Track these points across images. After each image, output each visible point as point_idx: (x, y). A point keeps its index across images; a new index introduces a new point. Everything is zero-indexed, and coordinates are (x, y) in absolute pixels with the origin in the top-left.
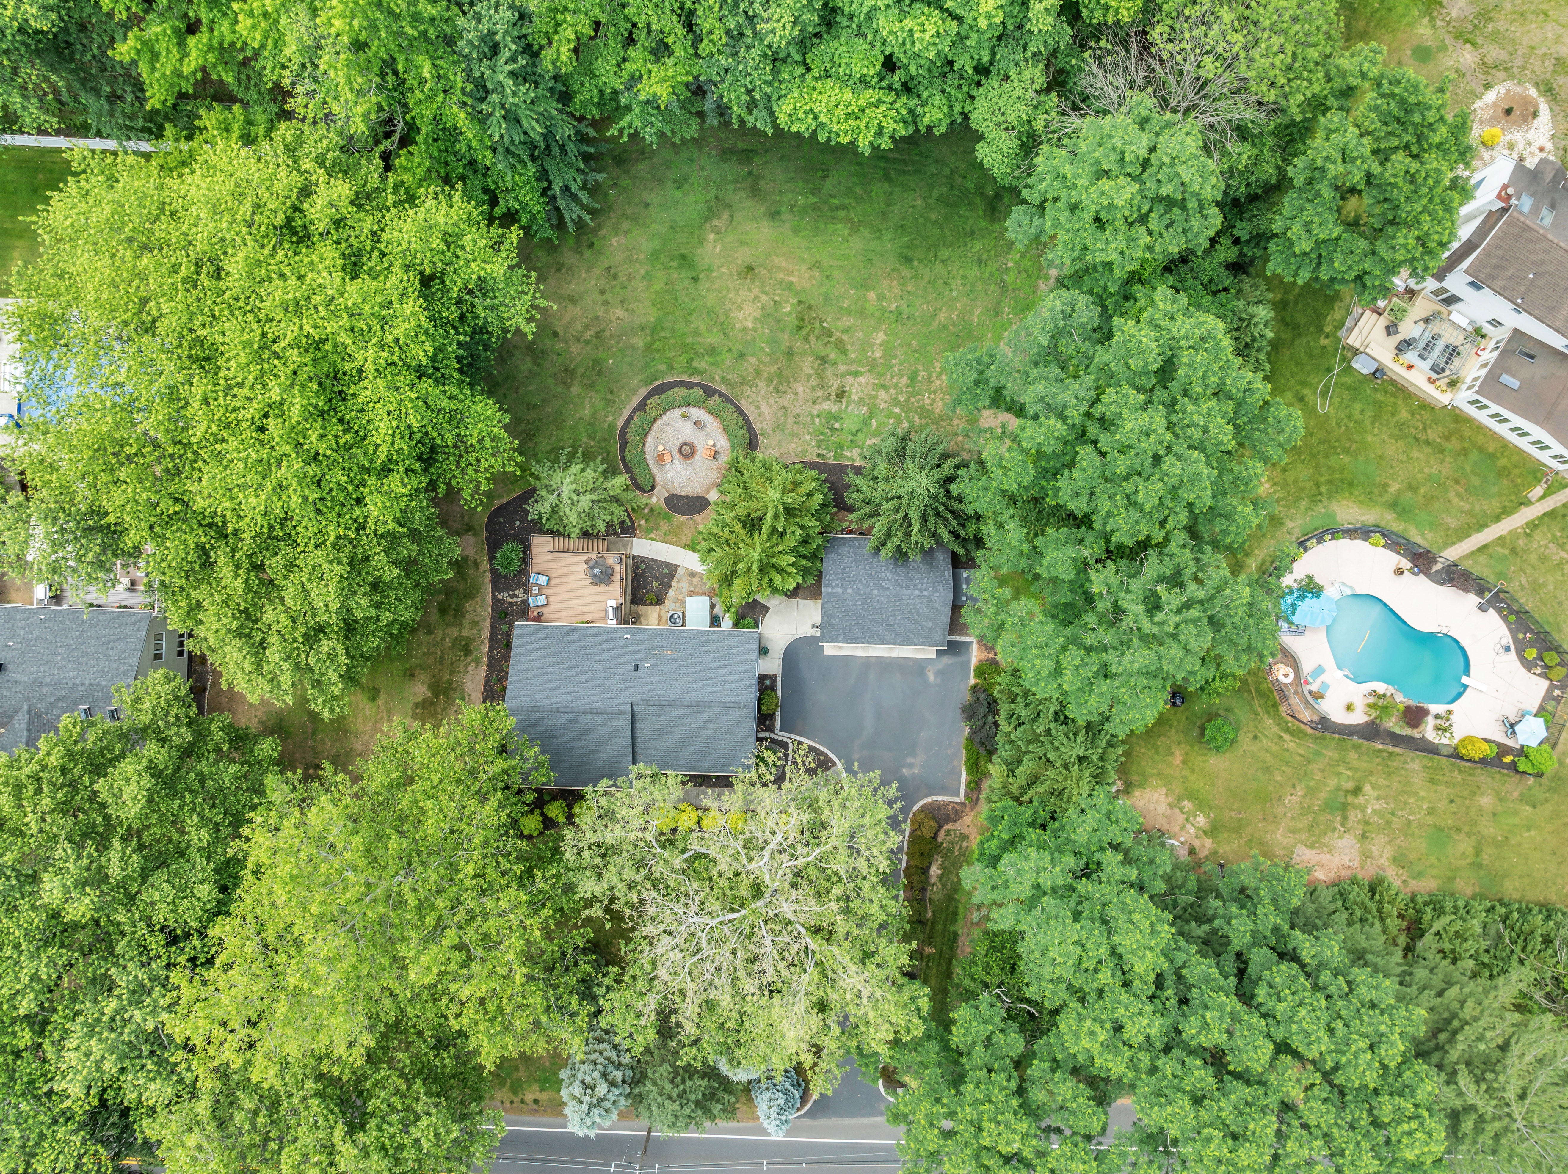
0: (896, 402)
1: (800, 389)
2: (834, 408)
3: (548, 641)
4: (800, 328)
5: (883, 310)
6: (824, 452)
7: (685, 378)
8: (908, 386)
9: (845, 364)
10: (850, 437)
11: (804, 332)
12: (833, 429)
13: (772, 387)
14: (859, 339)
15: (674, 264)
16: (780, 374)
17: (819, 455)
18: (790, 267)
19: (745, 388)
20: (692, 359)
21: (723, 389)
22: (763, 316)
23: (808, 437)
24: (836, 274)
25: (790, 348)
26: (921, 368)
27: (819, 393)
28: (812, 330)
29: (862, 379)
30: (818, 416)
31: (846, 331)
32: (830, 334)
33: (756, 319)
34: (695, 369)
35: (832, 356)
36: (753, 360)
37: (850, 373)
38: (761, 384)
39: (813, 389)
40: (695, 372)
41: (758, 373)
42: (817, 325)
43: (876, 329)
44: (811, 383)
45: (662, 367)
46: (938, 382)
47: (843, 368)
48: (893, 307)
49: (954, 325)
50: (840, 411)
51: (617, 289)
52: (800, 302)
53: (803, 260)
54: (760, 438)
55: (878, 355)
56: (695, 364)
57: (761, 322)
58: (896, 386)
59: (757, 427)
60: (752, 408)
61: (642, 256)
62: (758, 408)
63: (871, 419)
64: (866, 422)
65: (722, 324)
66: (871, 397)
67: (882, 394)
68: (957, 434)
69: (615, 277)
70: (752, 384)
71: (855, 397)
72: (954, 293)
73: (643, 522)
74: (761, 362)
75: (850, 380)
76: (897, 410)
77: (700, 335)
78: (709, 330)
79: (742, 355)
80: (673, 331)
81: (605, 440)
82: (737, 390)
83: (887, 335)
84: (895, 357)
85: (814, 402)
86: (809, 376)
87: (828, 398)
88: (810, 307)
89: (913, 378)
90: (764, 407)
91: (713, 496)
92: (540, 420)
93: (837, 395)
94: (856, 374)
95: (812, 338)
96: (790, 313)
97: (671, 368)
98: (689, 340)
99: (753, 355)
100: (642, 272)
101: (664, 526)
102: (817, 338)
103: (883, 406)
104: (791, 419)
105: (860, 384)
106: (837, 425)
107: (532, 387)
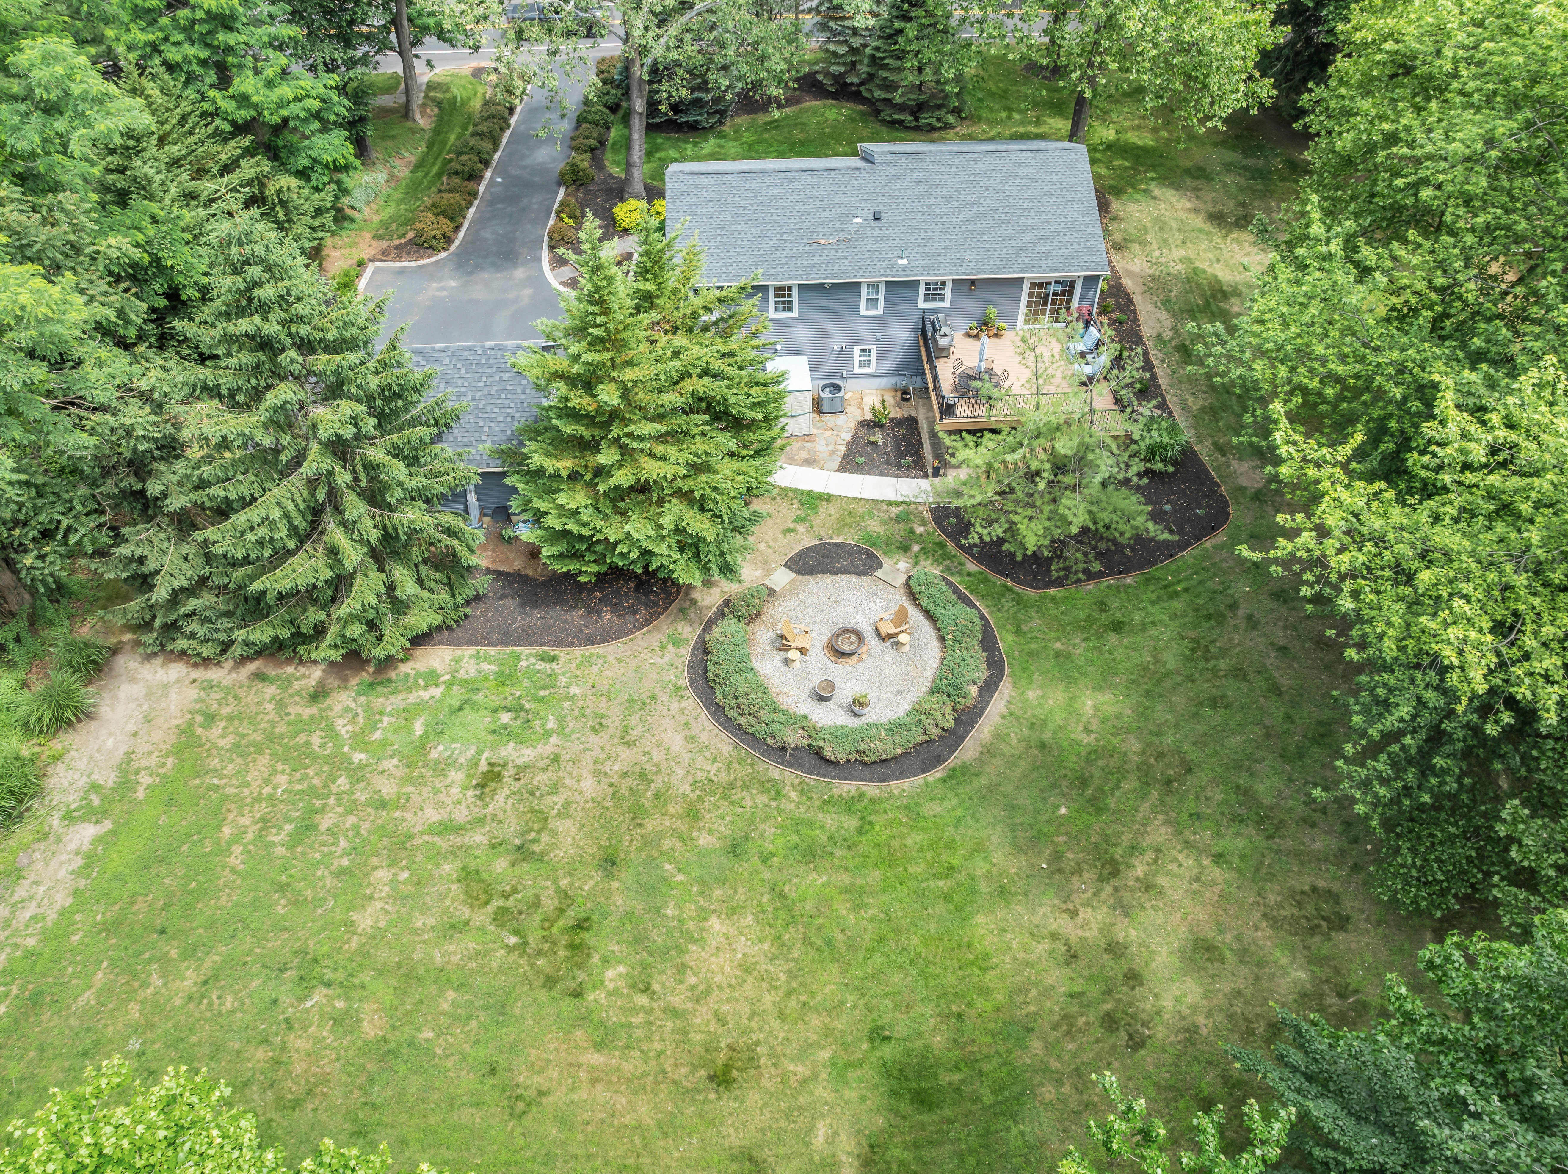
0: (358, 774)
1: (588, 784)
2: (508, 751)
3: (1043, 248)
4: (582, 925)
5: (347, 989)
6: (540, 665)
7: (871, 789)
8: (321, 811)
9: (468, 849)
10: (478, 698)
11: (570, 918)
12: (517, 709)
13: (658, 783)
14: (426, 910)
15: (946, 1078)
16: (637, 815)
17: (553, 659)
18: (601, 1093)
19: (723, 778)
20: (861, 831)
21: (776, 772)
22: (681, 951)
23: (574, 690)
24: (467, 1081)
25: (610, 876)
26: (280, 851)
27: (542, 779)
28: (548, 922)
29: (433, 815)
30: (548, 734)
31: (456, 927)
32: (501, 917)
33: (700, 941)
34: (849, 811)
35: (501, 865)
36: (705, 840)
37: (459, 829)
38: (685, 789)
39: (554, 789)
40: (849, 805)
41: (692, 814)
42: (533, 939)
43: (376, 936)
44: (560, 799)
45: (929, 809)
46: (245, 821)
47: (478, 838)
48: (319, 995)
49: (164, 960)
50: (494, 746)
51: (1094, 991)
52: (577, 994)
53: (562, 1120)
54: (684, 682)
55: (382, 874)
56: (851, 823)
57: (685, 934)
58: (352, 809)
59: (692, 704)
60: (704, 737)
61: (1048, 1092)
62: (691, 739)
63: (425, 736)
64: (437, 730)
65: (792, 922)
66: (419, 781)
67: (388, 788)
68: (230, 719)
69: (1110, 1022)
70: (707, 786)
71: (456, 776)
72: (135, 1045)
73: (920, 530)
74: (686, 840)
75: (461, 815)
76: (359, 757)
77: (846, 890)
78: (823, 902)
79: (734, 849)
80: (920, 895)
81: (1032, 654)
82: (741, 772)
83: (350, 925)
84: (341, 873)
85: (555, 759)
86: (564, 813)
87: (521, 771)
88: (550, 982)
89: (307, 828)
90: (676, 742)
91: (781, 578)
92: (1190, 679)
93: (498, 777)
94: (447, 828)
95: (549, 903)
96: (606, 961)
97: (911, 809)
98: (873, 876)
99: (704, 853)
100: (1036, 1046)
101: (875, 527)
102: (537, 903)
103: (390, 764)
104: (614, 723)
105: (440, 805)
106: (505, 718)
107: (1234, 741)
